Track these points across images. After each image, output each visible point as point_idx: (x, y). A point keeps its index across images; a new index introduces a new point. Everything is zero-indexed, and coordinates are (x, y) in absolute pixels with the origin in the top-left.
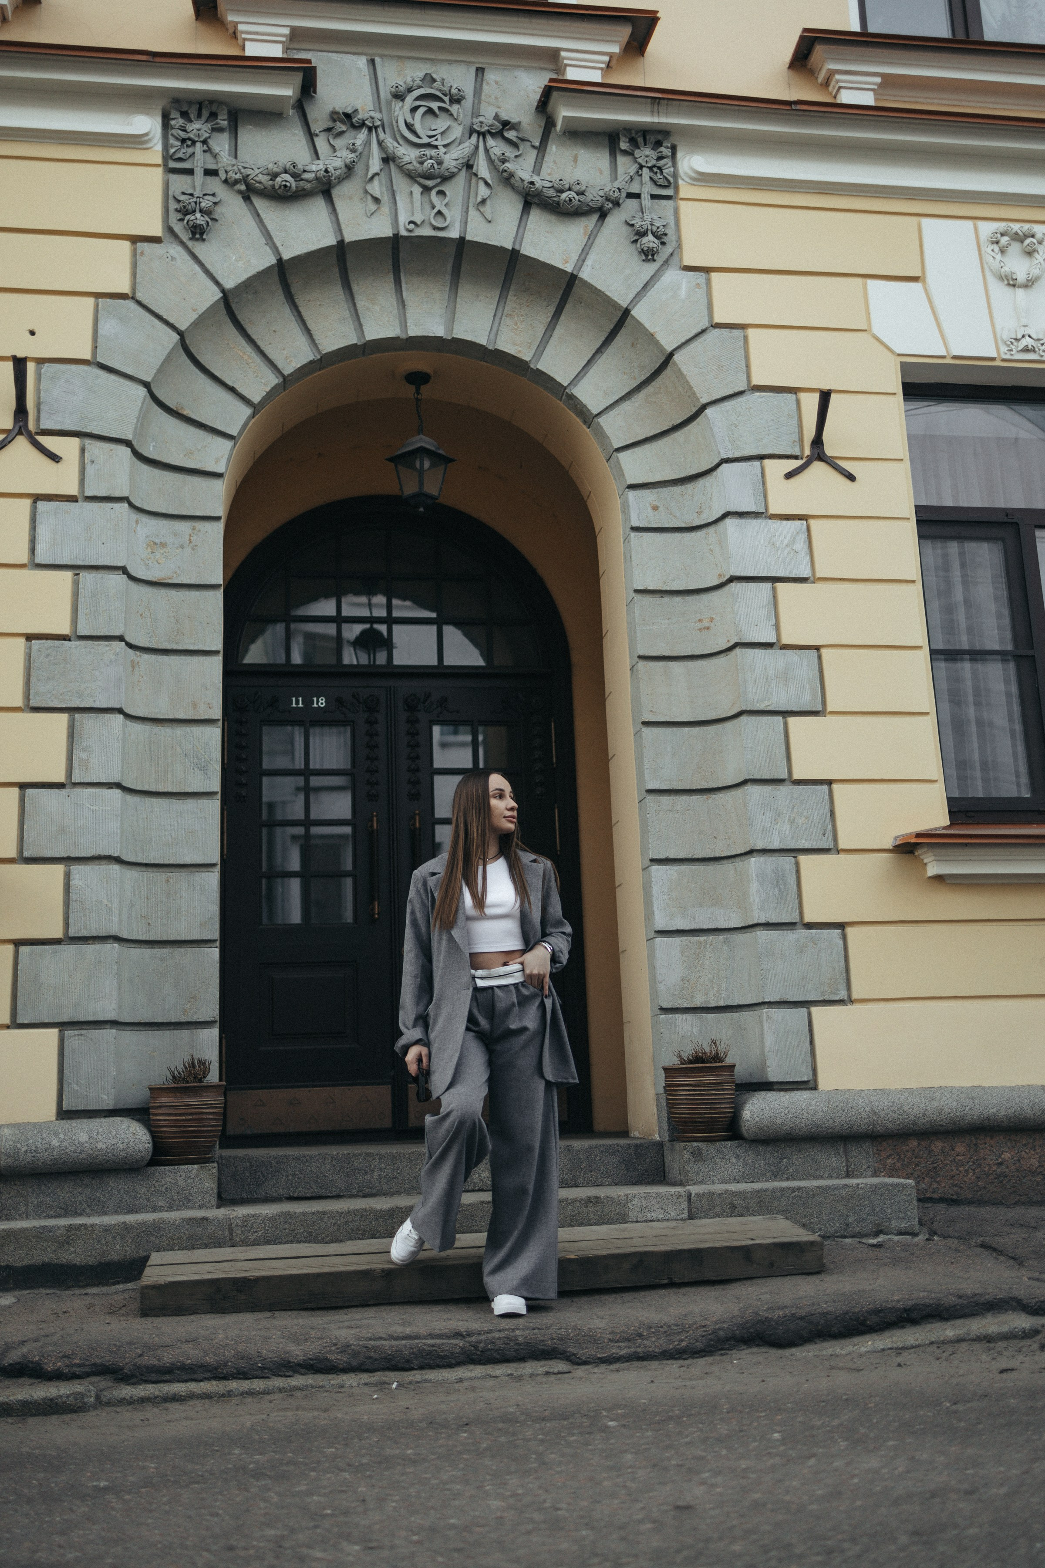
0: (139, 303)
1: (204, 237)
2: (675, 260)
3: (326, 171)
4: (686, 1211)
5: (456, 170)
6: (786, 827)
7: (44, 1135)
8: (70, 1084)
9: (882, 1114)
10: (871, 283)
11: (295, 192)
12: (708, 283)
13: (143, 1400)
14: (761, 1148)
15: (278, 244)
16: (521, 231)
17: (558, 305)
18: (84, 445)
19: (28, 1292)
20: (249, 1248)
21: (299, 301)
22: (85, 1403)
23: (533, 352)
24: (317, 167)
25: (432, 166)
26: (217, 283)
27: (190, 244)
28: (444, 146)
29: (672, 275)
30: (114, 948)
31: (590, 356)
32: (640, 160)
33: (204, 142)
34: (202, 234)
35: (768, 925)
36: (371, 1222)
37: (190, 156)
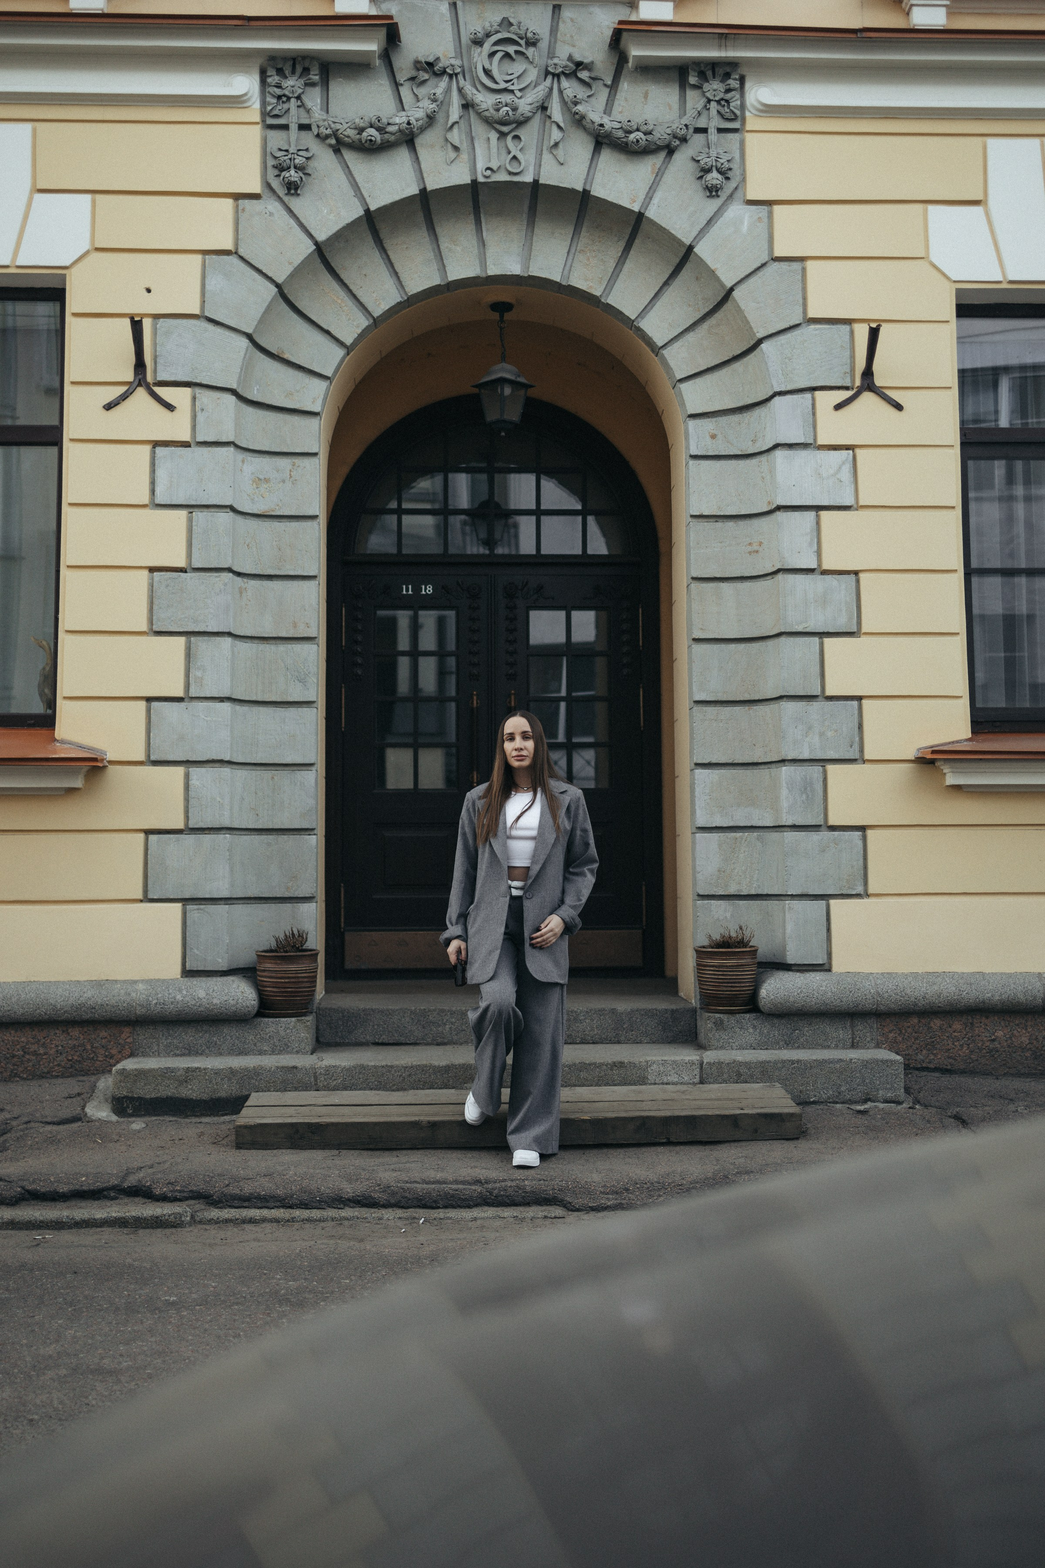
0: (242, 258)
1: (299, 192)
2: (739, 194)
3: (409, 123)
4: (698, 1077)
5: (531, 114)
6: (816, 739)
7: (171, 991)
8: (192, 949)
9: (886, 995)
10: (931, 208)
11: (381, 144)
12: (770, 215)
13: (227, 1221)
14: (775, 1021)
15: (366, 195)
16: (592, 171)
17: (628, 240)
18: (195, 394)
19: (155, 1118)
20: (330, 1092)
21: (387, 244)
22: (183, 1221)
23: (604, 286)
24: (400, 119)
25: (507, 113)
26: (311, 236)
27: (286, 199)
28: (520, 90)
29: (736, 210)
30: (225, 838)
31: (657, 289)
32: (708, 94)
33: (298, 98)
34: (296, 189)
35: (795, 827)
36: (430, 1076)
37: (285, 112)
